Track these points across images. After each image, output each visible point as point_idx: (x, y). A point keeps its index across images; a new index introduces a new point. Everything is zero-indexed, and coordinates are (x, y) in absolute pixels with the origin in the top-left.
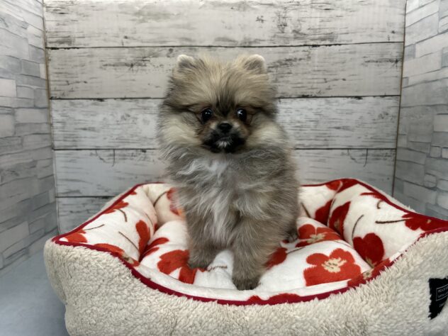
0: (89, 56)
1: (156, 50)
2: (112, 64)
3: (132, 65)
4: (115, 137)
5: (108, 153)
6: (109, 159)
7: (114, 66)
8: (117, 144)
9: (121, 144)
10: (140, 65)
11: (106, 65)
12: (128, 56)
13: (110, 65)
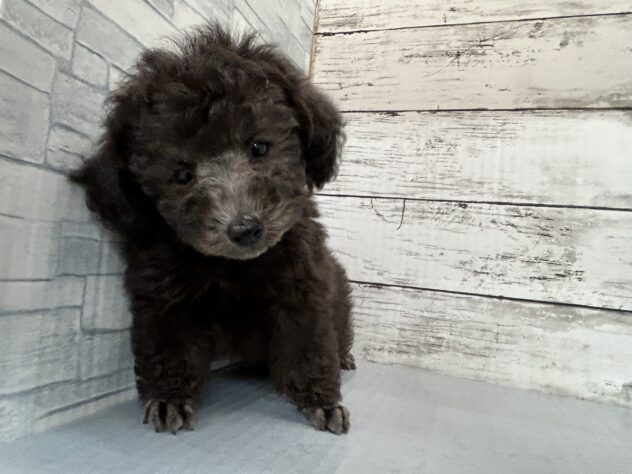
0: (382, 43)
1: (507, 27)
2: (421, 53)
3: (458, 55)
4: (410, 177)
5: (393, 205)
6: (393, 215)
7: (424, 56)
8: (412, 190)
9: (419, 189)
10: (473, 53)
11: (411, 56)
12: (453, 40)
13: (417, 56)
